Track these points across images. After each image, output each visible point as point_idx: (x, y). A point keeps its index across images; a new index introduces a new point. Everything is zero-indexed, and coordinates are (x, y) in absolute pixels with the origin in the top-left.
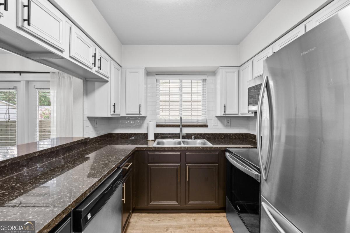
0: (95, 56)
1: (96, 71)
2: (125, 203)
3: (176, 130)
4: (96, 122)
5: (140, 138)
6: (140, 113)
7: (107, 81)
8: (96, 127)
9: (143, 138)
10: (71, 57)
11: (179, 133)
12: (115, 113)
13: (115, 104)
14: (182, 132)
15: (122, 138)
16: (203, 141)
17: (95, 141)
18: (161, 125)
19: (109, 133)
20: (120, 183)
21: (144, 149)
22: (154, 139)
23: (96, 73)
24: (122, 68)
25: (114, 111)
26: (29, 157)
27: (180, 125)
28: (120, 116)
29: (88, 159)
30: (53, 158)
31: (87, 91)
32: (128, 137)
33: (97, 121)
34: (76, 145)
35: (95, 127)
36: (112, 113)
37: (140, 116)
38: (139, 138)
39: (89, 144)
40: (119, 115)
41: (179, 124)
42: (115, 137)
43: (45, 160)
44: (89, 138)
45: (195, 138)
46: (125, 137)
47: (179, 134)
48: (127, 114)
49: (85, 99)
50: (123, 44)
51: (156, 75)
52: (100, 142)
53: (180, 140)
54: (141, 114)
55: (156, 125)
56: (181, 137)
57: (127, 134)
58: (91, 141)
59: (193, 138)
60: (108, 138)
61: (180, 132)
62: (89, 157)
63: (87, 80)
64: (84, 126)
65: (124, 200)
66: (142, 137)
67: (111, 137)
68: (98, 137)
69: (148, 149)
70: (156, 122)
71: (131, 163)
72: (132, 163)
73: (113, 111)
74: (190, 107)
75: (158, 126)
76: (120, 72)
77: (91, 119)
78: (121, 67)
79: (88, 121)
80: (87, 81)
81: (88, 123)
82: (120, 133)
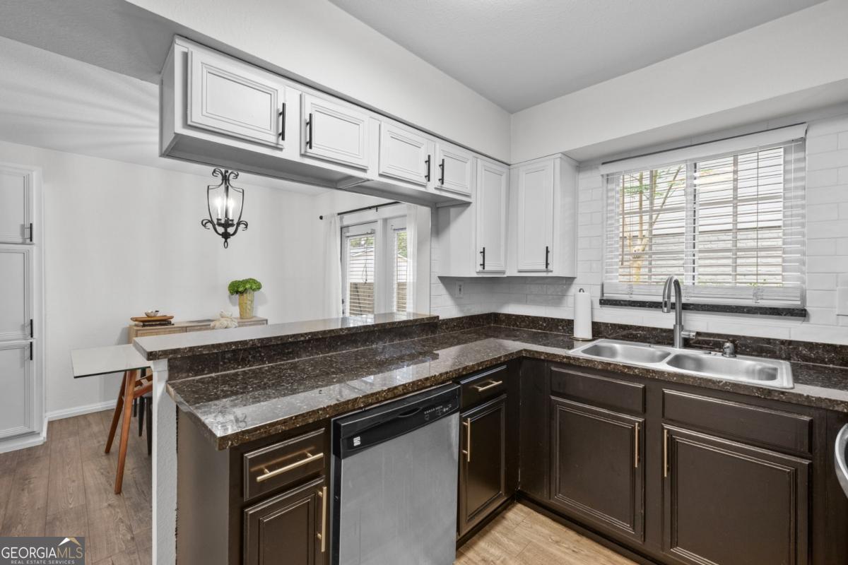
0: (428, 162)
1: (436, 188)
2: (469, 460)
3: (664, 320)
4: (458, 288)
5: (559, 330)
6: (547, 267)
7: (468, 204)
8: (457, 298)
9: (564, 332)
10: (381, 175)
11: (672, 327)
12: (484, 268)
13: (484, 248)
14: (682, 328)
15: (517, 326)
16: (771, 366)
17: (456, 326)
18: (616, 301)
19: (491, 313)
20: (447, 411)
21: (542, 358)
22: (590, 336)
23: (437, 192)
24: (511, 167)
25: (483, 265)
26: (333, 335)
27: (663, 305)
28: (505, 276)
29: (436, 357)
30: (372, 342)
31: (439, 227)
32: (529, 325)
33: (460, 286)
34: (414, 327)
35: (456, 296)
36: (480, 268)
37: (550, 275)
38: (555, 331)
39: (441, 329)
40: (504, 272)
41: (660, 299)
42: (503, 321)
43: (359, 344)
44: (438, 317)
45: (736, 352)
46: (524, 324)
47: (671, 332)
48: (520, 272)
49: (435, 244)
50: (511, 112)
51: (603, 164)
52: (467, 328)
53: (677, 350)
54: (551, 271)
55: (601, 300)
56: (678, 340)
57: (528, 317)
58: (447, 324)
59: (728, 351)
60: (489, 323)
61: (675, 326)
62: (438, 355)
63: (438, 206)
64: (432, 294)
65: (468, 452)
66: (563, 328)
67: (496, 322)
68: (463, 317)
69: (550, 358)
70: (603, 294)
71: (497, 381)
72: (501, 382)
73: (481, 265)
74: (729, 245)
75: (605, 302)
76: (504, 178)
77: (447, 281)
78: (509, 165)
79: (441, 286)
80: (438, 208)
81: (441, 289)
82: (514, 315)
